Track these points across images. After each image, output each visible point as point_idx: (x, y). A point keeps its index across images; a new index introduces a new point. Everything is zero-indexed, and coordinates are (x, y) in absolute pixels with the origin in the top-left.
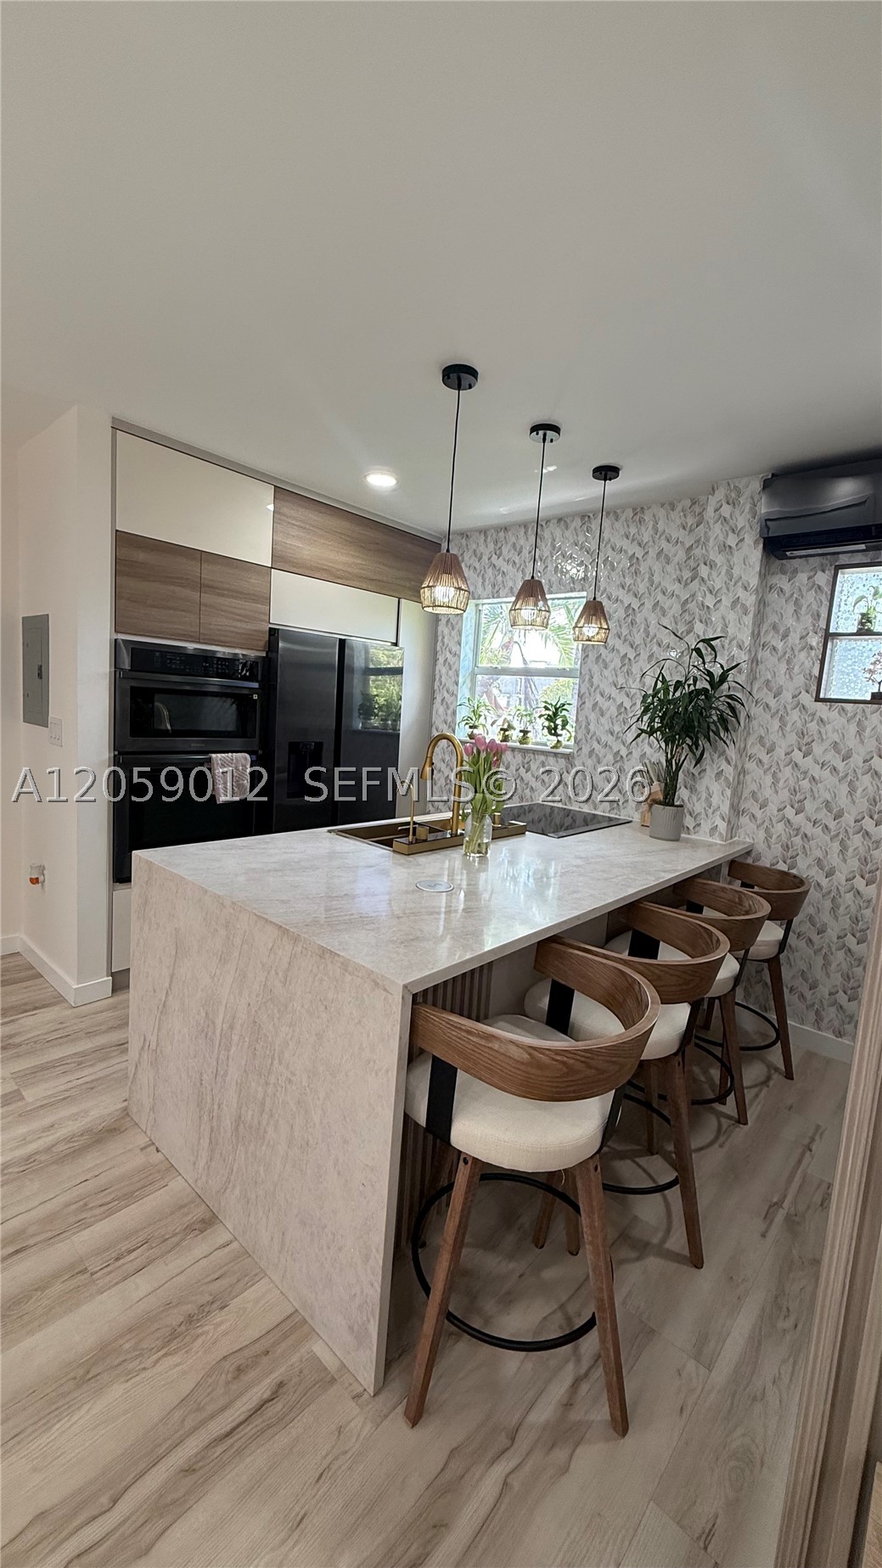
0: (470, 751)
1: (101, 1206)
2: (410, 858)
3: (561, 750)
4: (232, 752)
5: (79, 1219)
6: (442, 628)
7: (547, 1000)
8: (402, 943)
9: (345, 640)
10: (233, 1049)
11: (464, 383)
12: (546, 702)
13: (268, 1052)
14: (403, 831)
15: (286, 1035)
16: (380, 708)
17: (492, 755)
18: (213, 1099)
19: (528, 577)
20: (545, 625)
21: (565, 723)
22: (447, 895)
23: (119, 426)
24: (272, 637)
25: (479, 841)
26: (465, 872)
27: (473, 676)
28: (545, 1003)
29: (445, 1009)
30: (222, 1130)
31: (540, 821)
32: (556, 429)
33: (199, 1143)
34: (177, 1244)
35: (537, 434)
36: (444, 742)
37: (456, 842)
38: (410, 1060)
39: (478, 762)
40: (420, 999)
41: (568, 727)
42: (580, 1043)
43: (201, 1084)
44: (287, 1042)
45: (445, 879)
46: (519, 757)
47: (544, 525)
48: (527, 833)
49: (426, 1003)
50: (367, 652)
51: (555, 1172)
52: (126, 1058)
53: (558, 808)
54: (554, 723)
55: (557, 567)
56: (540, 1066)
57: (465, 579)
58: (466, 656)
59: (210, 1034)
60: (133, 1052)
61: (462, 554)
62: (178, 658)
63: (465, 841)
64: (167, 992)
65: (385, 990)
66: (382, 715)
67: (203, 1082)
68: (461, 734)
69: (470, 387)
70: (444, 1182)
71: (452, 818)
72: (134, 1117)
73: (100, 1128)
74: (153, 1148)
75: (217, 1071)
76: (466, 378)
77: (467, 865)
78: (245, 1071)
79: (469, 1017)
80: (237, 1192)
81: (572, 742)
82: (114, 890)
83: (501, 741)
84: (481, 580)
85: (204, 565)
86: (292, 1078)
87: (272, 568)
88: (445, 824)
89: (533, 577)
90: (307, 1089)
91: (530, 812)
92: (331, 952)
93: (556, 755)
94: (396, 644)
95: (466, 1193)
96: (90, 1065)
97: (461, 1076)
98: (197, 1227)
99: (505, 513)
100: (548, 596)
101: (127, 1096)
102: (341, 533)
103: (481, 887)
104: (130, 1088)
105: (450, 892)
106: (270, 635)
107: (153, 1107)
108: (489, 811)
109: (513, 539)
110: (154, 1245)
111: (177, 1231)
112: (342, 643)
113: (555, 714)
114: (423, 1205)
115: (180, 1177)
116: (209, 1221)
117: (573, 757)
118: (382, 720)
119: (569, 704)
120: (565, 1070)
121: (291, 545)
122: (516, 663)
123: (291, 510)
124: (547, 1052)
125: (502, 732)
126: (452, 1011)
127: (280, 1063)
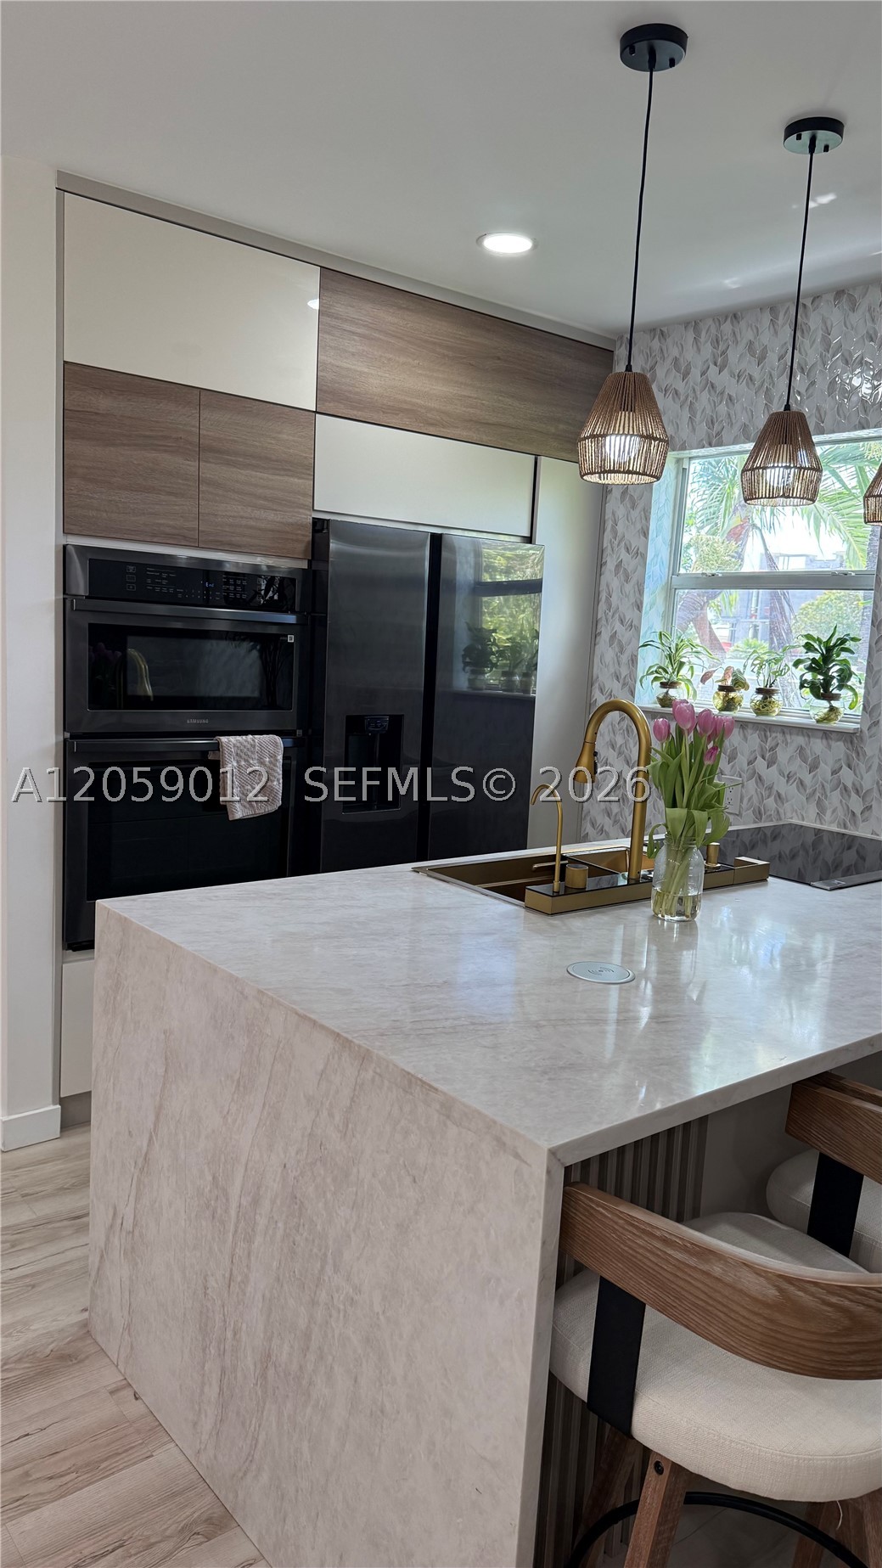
0: (664, 730)
1: (51, 1478)
2: (556, 921)
3: (835, 725)
4: (254, 733)
5: (16, 1495)
6: (614, 505)
7: (808, 1190)
8: (545, 1073)
9: (441, 535)
10: (258, 1240)
11: (662, 58)
12: (808, 636)
13: (315, 1250)
14: (543, 870)
15: (347, 1223)
16: (501, 653)
17: (704, 739)
18: (225, 1321)
19: (778, 407)
20: (811, 496)
21: (845, 675)
22: (621, 990)
23: (68, 186)
24: (318, 535)
25: (680, 894)
26: (654, 948)
27: (670, 592)
28: (806, 1193)
29: (620, 1197)
30: (239, 1374)
31: (793, 857)
32: (834, 125)
33: (202, 1392)
34: (170, 1554)
35: (799, 138)
36: (614, 716)
37: (638, 891)
38: (559, 1284)
39: (678, 751)
40: (576, 1176)
41: (853, 682)
42: (875, 1276)
43: (205, 1294)
44: (349, 1236)
45: (617, 959)
46: (754, 738)
47: (809, 304)
48: (770, 879)
49: (587, 1183)
50: (478, 554)
51: (824, 1503)
52: (83, 1240)
53: (832, 832)
54: (825, 674)
55: (833, 382)
56: (800, 1311)
57: (657, 416)
58: (656, 555)
59: (219, 1211)
60: (97, 1233)
61: (652, 368)
62: (164, 575)
63: (654, 893)
64: (151, 1137)
65: (517, 1156)
66: (505, 665)
67: (209, 1291)
68: (646, 696)
69: (672, 63)
70: (617, 1500)
71: (630, 850)
72: (99, 1339)
73: (48, 1351)
74: (128, 1393)
75: (231, 1274)
76: (665, 48)
77: (657, 935)
78: (278, 1279)
79: (665, 1214)
80: (265, 1478)
81: (859, 710)
82: (63, 963)
83: (721, 710)
84: (686, 414)
85: (205, 414)
86: (356, 1298)
87: (316, 412)
88: (615, 861)
89: (787, 407)
90: (381, 1317)
91: (775, 838)
92: (424, 1083)
93: (826, 734)
94: (529, 539)
95: (659, 1524)
96: (30, 1248)
97: (652, 1319)
98: (198, 1529)
99: (734, 287)
100: (815, 439)
101: (88, 1304)
102: (435, 343)
103: (684, 979)
104: (92, 1292)
105: (629, 984)
106: (315, 531)
107: (129, 1325)
108: (700, 840)
109: (749, 335)
110: (133, 1552)
111: (168, 1533)
112: (437, 541)
113: (827, 658)
114: (579, 1537)
115: (173, 1445)
116: (219, 1523)
117: (861, 739)
118: (504, 674)
119: (853, 639)
120: (847, 1322)
121: (348, 369)
122: (752, 564)
123: (345, 307)
124: (813, 1289)
125: (722, 693)
126: (634, 1201)
127: (336, 1269)
